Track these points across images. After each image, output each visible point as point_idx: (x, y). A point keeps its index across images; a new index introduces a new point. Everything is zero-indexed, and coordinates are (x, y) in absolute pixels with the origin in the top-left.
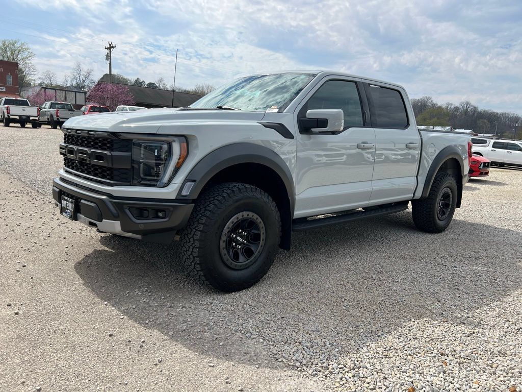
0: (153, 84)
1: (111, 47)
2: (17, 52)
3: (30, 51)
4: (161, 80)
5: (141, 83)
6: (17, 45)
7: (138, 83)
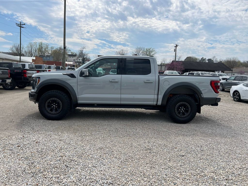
0: (210, 59)
1: (177, 46)
2: (150, 52)
3: (155, 51)
4: (214, 57)
5: (204, 59)
6: (151, 50)
7: (203, 59)
